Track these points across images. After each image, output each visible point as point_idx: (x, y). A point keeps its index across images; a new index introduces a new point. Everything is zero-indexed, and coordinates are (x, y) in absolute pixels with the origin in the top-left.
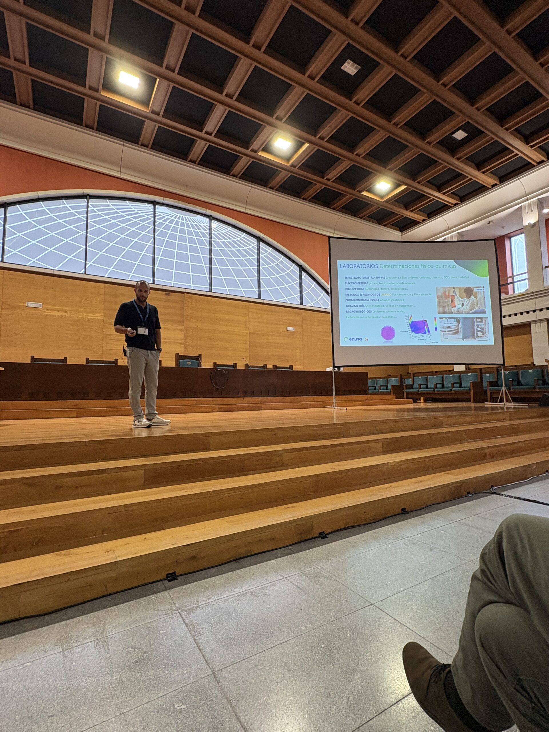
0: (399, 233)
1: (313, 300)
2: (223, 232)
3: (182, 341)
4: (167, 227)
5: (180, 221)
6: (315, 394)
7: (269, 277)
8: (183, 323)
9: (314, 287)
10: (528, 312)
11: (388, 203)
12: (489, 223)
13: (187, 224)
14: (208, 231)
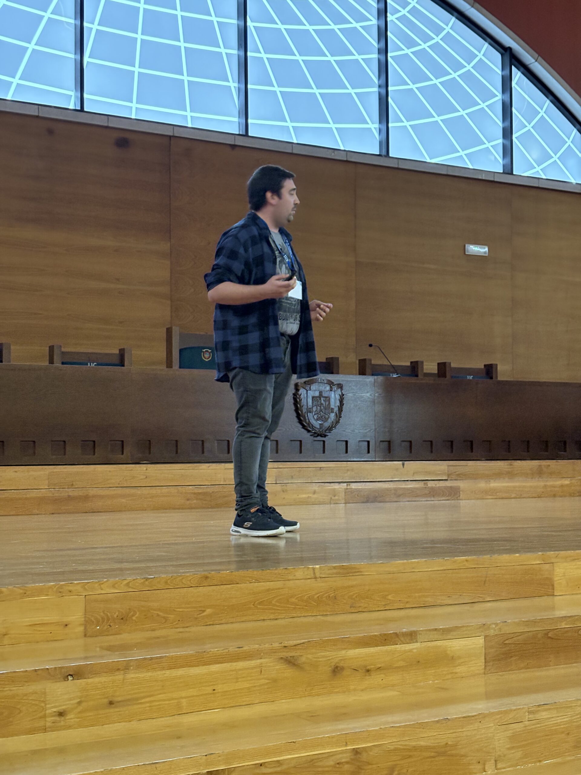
1: (541, 157)
3: (167, 289)
7: (412, 86)
9: (545, 116)
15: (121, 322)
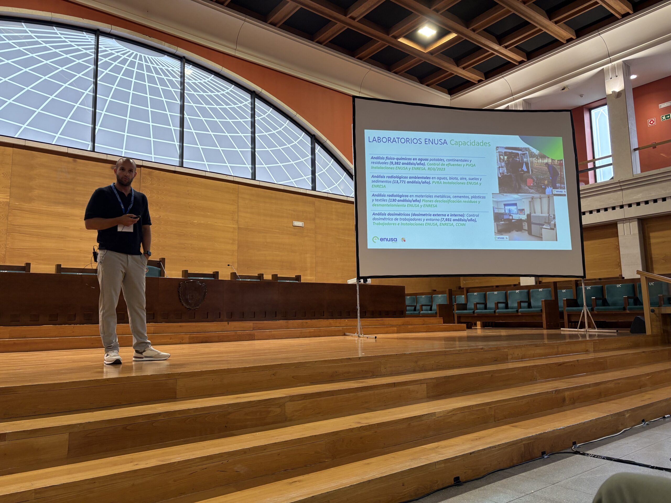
0: (447, 97)
2: (202, 82)
4: (117, 70)
5: (137, 61)
6: (332, 316)
7: (268, 149)
9: (331, 166)
10: (614, 208)
11: (434, 55)
12: (563, 89)
13: (148, 67)
14: (180, 78)
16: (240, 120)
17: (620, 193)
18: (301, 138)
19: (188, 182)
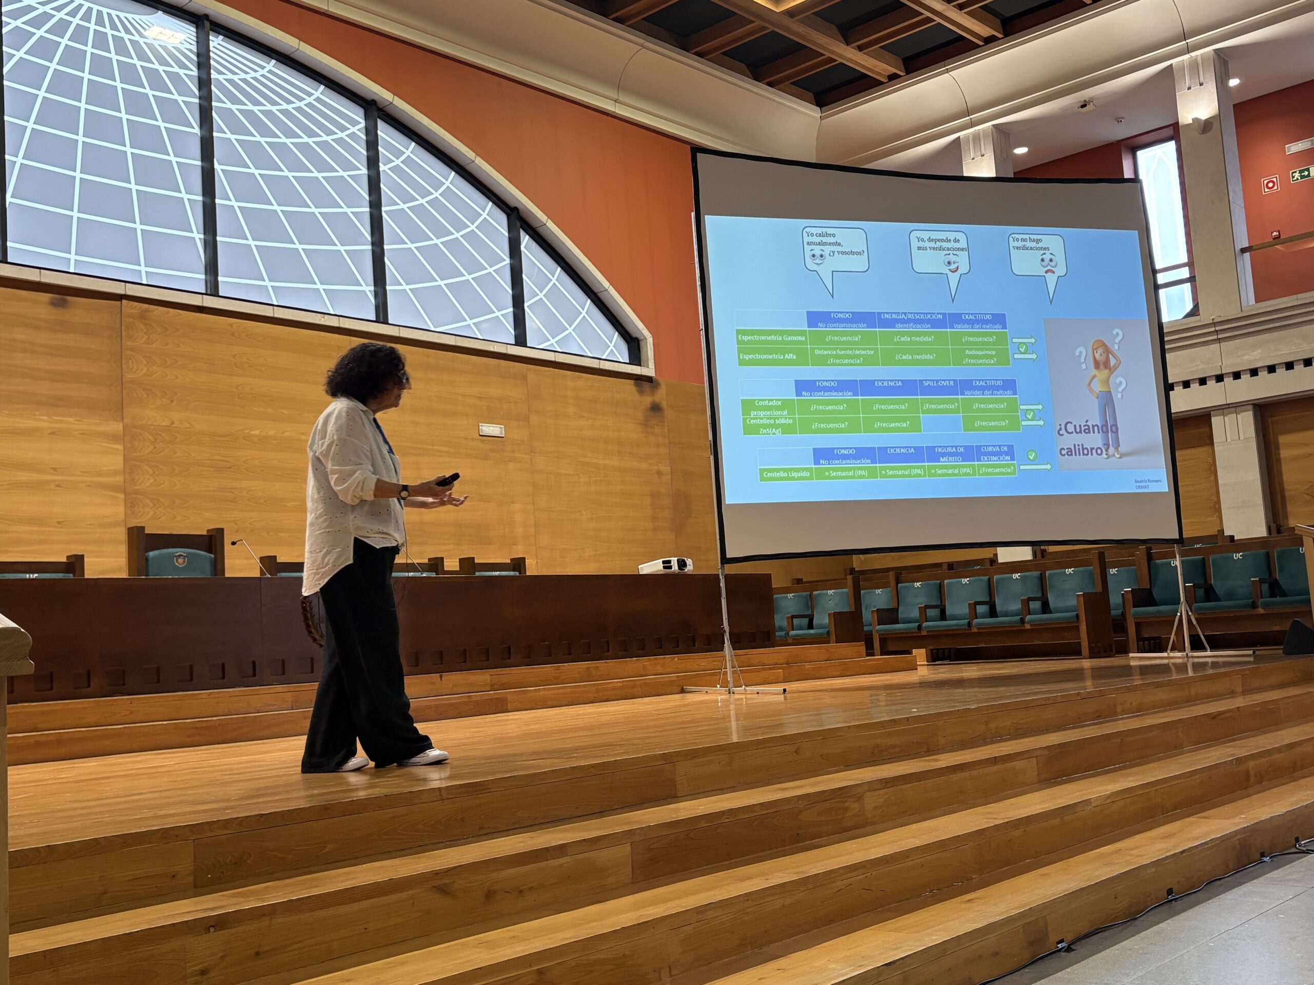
0: (811, 112)
1: (556, 329)
2: (248, 77)
3: (119, 479)
4: (45, 49)
5: (92, 26)
7: (410, 245)
8: (117, 409)
9: (557, 284)
10: (1203, 381)
11: (796, 18)
12: (1083, 106)
13: (118, 41)
14: (195, 69)
15: (59, 523)
16: (341, 173)
17: (1216, 346)
18: (485, 215)
19: (233, 335)
